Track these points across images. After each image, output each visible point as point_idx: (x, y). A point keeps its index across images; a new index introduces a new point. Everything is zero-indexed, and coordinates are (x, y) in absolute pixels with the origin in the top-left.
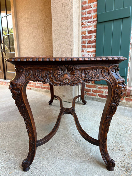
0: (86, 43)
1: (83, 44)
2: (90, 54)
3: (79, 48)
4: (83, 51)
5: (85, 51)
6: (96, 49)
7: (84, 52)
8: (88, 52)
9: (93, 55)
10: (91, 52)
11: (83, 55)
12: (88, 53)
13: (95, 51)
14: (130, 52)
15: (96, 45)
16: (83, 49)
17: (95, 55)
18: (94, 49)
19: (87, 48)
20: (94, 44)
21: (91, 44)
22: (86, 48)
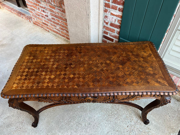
0: (111, 1)
1: (107, 2)
2: (115, 17)
3: (99, 11)
4: (106, 11)
5: (108, 11)
6: (123, 14)
7: (108, 13)
8: (112, 14)
9: (119, 21)
10: (116, 16)
11: (106, 17)
12: (112, 17)
13: (122, 17)
14: (166, 34)
15: (123, 9)
16: (107, 8)
17: (120, 22)
18: (120, 14)
19: (112, 8)
20: (121, 7)
21: (117, 5)
22: (110, 8)
